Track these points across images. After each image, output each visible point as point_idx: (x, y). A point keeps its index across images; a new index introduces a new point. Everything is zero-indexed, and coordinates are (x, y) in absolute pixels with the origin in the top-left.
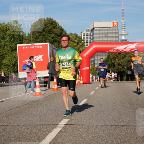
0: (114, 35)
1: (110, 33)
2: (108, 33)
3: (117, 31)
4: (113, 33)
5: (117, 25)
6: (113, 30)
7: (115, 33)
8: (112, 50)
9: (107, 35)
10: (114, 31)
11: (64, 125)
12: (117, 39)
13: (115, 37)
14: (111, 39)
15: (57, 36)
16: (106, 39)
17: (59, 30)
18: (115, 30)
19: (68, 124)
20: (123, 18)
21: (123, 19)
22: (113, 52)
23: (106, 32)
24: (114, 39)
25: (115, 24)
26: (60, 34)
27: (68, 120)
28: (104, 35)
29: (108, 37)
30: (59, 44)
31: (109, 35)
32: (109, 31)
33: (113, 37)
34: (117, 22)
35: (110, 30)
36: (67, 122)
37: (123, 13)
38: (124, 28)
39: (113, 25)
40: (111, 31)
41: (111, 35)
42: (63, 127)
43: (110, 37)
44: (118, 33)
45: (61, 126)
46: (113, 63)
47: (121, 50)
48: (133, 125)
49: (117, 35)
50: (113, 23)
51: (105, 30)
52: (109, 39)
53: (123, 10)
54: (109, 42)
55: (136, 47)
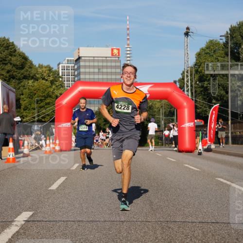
0: (113, 70)
1: (107, 67)
2: (103, 67)
3: (118, 64)
4: (111, 67)
5: (119, 53)
6: (111, 61)
7: (116, 67)
9: (101, 70)
10: (113, 64)
11: (23, 223)
12: (118, 77)
13: (116, 73)
14: (109, 77)
15: (17, 69)
16: (101, 77)
17: (19, 59)
18: (115, 61)
19: (32, 219)
20: (128, 42)
21: (128, 45)
23: (101, 64)
24: (114, 77)
25: (116, 51)
26: (22, 65)
27: (31, 213)
28: (96, 70)
29: (103, 73)
30: (19, 83)
31: (105, 70)
32: (105, 64)
33: (111, 73)
34: (118, 49)
35: (107, 61)
36: (29, 216)
37: (128, 35)
38: (129, 58)
39: (112, 54)
40: (109, 64)
41: (109, 70)
42: (22, 225)
43: (107, 73)
44: (120, 67)
45: (19, 224)
48: (140, 220)
49: (118, 70)
50: (112, 50)
51: (98, 61)
52: (105, 77)
53: (128, 29)
54: (105, 81)
55: (148, 91)
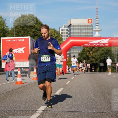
0: (89, 31)
1: (85, 29)
2: (83, 29)
3: (91, 28)
4: (88, 29)
5: (92, 22)
6: (88, 26)
7: (90, 29)
8: (87, 45)
9: (82, 31)
10: (89, 28)
11: (42, 111)
12: (91, 34)
13: (90, 33)
14: (86, 34)
15: (38, 31)
16: (82, 34)
17: (39, 25)
18: (90, 26)
19: (46, 110)
21: (97, 17)
22: (87, 46)
23: (82, 28)
24: (89, 34)
25: (90, 21)
27: (45, 107)
28: (80, 31)
29: (83, 33)
31: (84, 31)
32: (84, 28)
33: (88, 33)
34: (92, 20)
35: (85, 26)
37: (97, 12)
38: (98, 24)
39: (88, 22)
40: (86, 28)
41: (86, 31)
42: (41, 113)
44: (92, 29)
46: (88, 56)
47: (95, 44)
49: (91, 31)
50: (88, 20)
51: (81, 26)
52: (84, 34)
53: (97, 8)
54: (84, 37)
55: (108, 42)
